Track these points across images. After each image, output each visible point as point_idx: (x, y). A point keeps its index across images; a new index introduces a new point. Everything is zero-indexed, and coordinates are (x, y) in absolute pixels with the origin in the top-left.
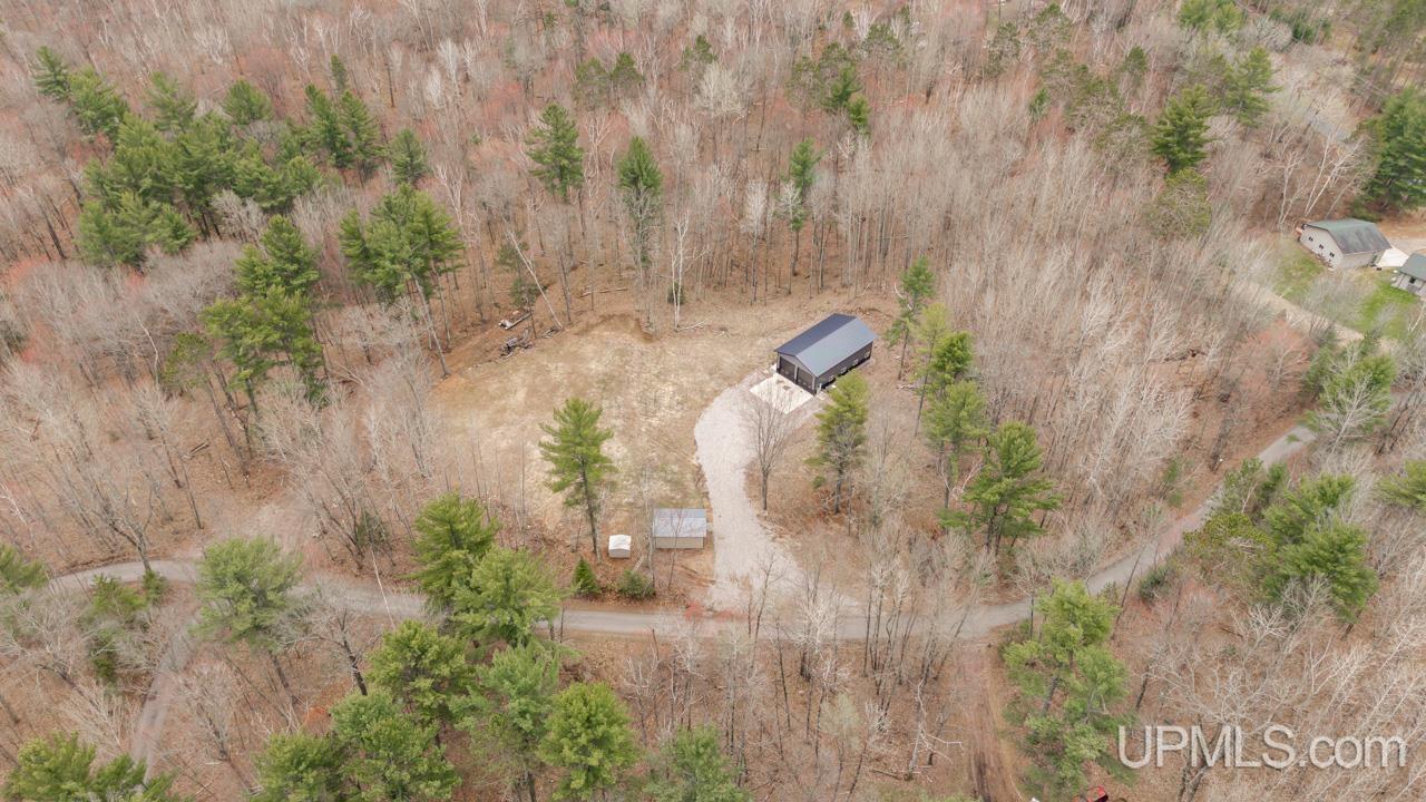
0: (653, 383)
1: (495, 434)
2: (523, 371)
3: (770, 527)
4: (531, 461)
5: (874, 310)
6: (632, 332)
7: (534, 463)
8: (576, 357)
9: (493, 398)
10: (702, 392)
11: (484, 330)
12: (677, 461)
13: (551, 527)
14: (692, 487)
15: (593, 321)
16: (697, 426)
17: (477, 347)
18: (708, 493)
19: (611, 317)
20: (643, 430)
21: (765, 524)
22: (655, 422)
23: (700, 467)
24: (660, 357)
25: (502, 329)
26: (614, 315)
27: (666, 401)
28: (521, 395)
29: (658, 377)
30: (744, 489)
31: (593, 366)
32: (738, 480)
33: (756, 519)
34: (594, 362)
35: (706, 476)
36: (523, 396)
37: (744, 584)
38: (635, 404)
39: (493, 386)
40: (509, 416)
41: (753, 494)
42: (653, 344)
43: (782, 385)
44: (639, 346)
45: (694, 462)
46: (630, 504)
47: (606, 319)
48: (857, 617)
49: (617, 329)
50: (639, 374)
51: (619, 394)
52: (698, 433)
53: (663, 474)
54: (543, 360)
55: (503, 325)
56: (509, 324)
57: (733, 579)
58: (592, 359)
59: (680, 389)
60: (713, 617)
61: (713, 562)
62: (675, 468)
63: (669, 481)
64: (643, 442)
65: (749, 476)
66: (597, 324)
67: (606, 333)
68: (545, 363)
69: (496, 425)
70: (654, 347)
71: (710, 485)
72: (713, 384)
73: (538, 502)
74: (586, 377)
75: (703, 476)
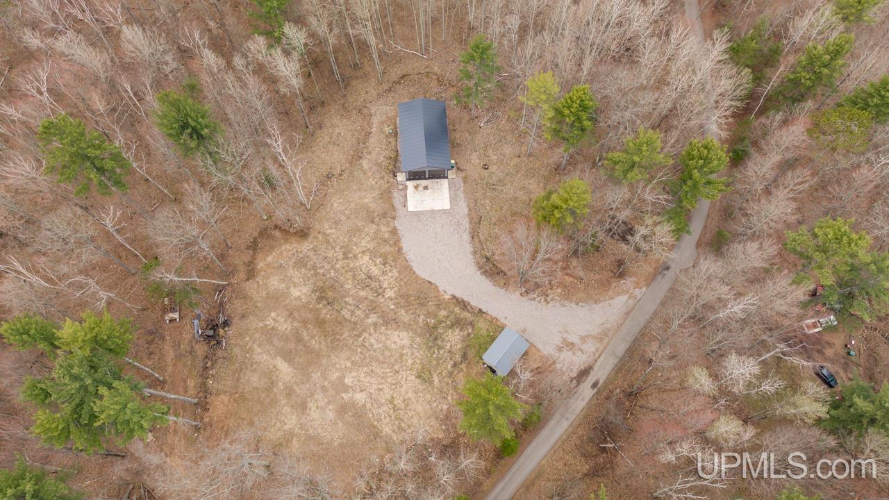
0: (352, 266)
1: (314, 414)
2: (255, 346)
3: (535, 296)
4: (364, 406)
5: (404, 76)
6: (286, 241)
7: (368, 405)
8: (276, 299)
9: (268, 390)
10: (385, 241)
11: (163, 338)
12: (438, 306)
13: (441, 435)
14: (466, 315)
15: (246, 257)
16: (414, 269)
17: (179, 357)
18: (480, 310)
19: (255, 242)
20: (393, 307)
21: (532, 295)
22: (390, 293)
23: (454, 297)
24: (328, 242)
25: (174, 324)
26: (255, 239)
27: (375, 271)
28: (282, 365)
29: (347, 258)
30: (495, 286)
31: (296, 293)
32: (485, 284)
33: (524, 299)
34: (292, 289)
35: (466, 299)
36: (286, 365)
37: (568, 346)
38: (363, 293)
39: (254, 380)
40: (301, 390)
41: (502, 283)
42: (312, 236)
43: (420, 188)
44: (305, 247)
45: (447, 297)
46: (455, 365)
47: (254, 246)
48: (636, 304)
49: (272, 248)
50: (333, 267)
51: (343, 296)
52: (423, 273)
53: (443, 325)
54: (254, 323)
55: (172, 321)
56: (176, 316)
57: (560, 349)
58: (288, 288)
59: (373, 254)
60: (578, 384)
61: (539, 350)
62: (443, 313)
63: (452, 325)
64: (404, 316)
65: (485, 273)
66: (254, 258)
67: (269, 259)
68: (261, 324)
69: (303, 407)
70: (315, 238)
71: (475, 303)
72: (383, 229)
73: (412, 429)
74: (304, 307)
75: (463, 301)
